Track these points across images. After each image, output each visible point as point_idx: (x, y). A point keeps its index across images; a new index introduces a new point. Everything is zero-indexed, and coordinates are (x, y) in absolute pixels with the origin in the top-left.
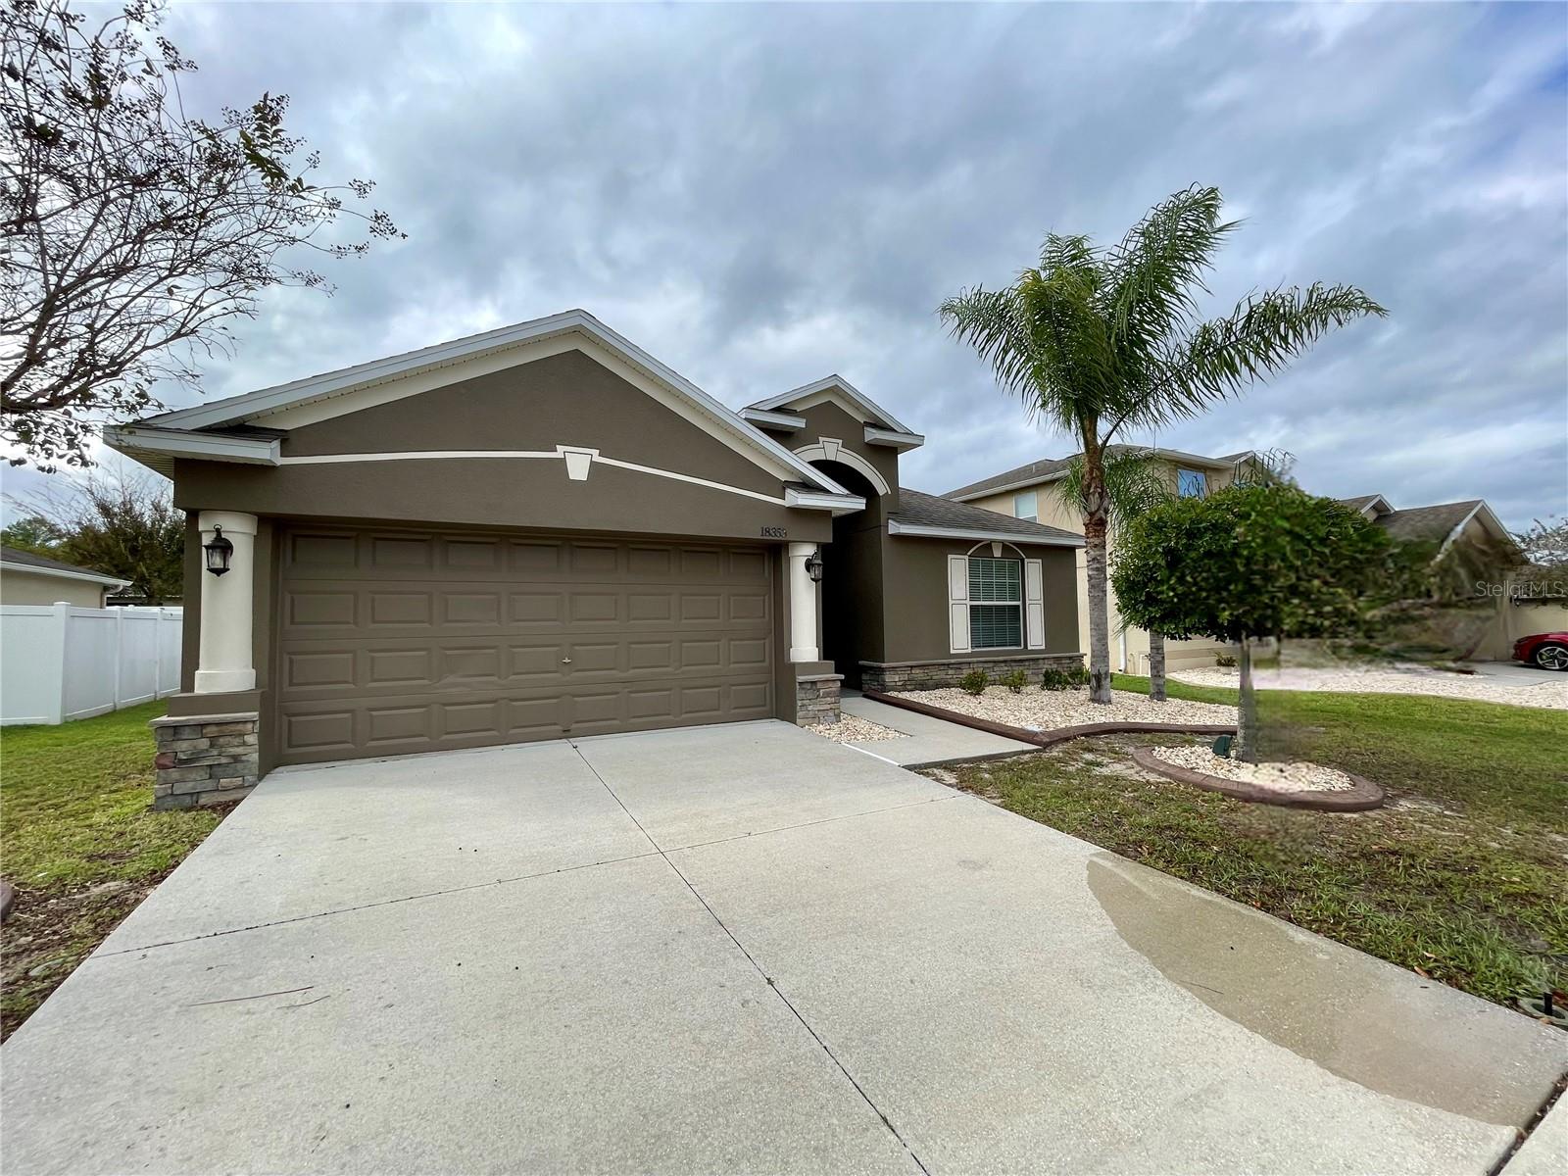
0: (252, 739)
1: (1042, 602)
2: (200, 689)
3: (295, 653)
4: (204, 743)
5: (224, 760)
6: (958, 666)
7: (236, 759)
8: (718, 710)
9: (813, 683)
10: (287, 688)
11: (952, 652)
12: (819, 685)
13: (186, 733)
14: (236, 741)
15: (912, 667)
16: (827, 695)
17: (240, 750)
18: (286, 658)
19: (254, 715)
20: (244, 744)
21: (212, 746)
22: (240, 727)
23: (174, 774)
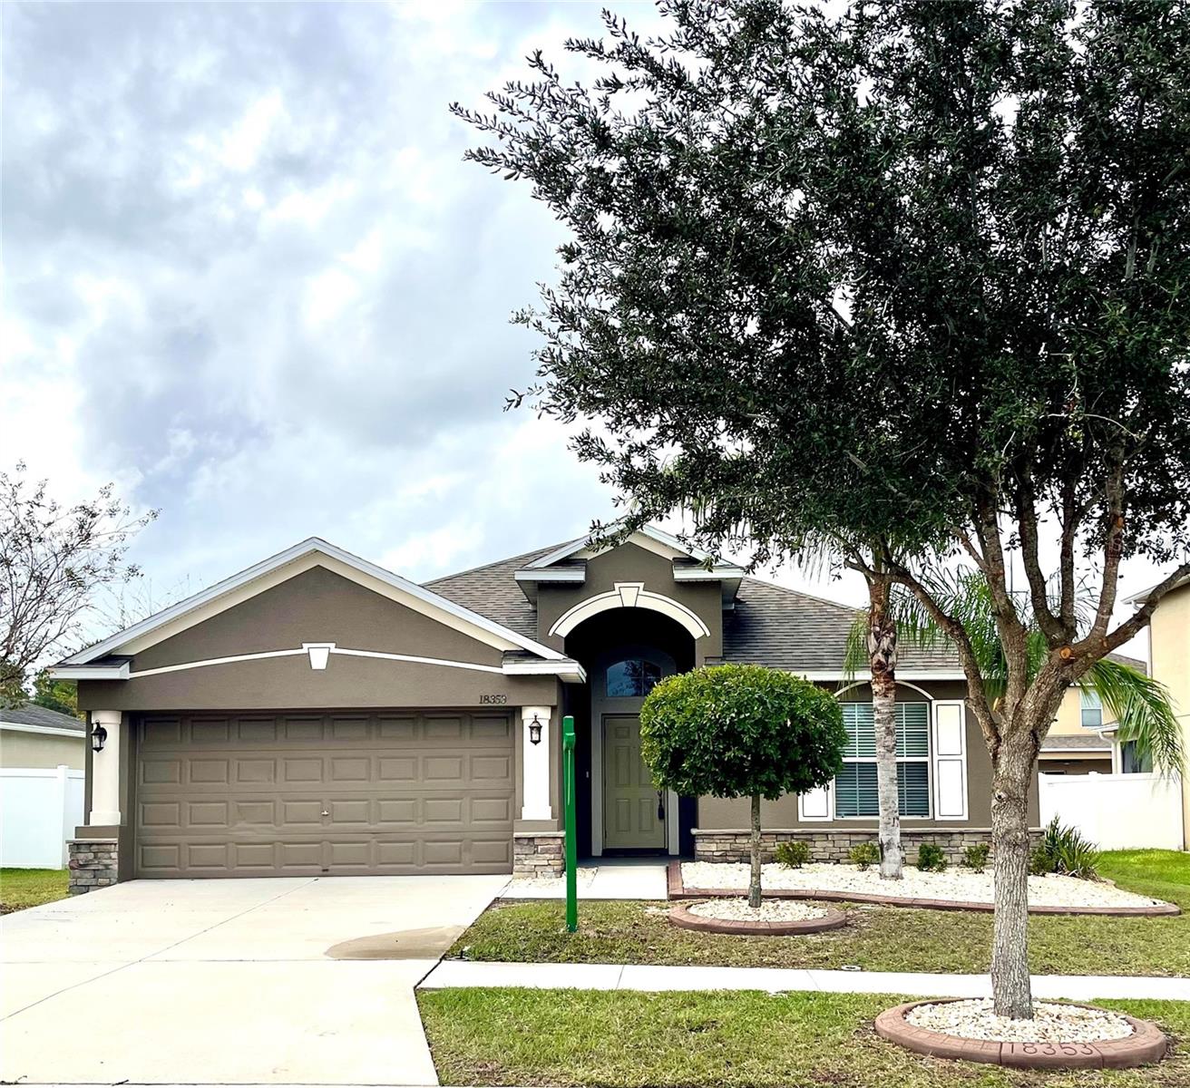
0: (114, 855)
1: (964, 757)
2: (92, 823)
3: (147, 803)
4: (91, 856)
5: (101, 867)
6: (809, 837)
7: (107, 866)
8: (459, 862)
9: (532, 839)
10: (141, 826)
11: (801, 819)
12: (537, 842)
13: (83, 849)
14: (106, 856)
15: (736, 835)
16: (546, 851)
17: (108, 862)
18: (141, 805)
19: (115, 840)
20: (110, 858)
21: (95, 857)
22: (108, 847)
23: (77, 873)
